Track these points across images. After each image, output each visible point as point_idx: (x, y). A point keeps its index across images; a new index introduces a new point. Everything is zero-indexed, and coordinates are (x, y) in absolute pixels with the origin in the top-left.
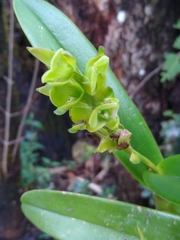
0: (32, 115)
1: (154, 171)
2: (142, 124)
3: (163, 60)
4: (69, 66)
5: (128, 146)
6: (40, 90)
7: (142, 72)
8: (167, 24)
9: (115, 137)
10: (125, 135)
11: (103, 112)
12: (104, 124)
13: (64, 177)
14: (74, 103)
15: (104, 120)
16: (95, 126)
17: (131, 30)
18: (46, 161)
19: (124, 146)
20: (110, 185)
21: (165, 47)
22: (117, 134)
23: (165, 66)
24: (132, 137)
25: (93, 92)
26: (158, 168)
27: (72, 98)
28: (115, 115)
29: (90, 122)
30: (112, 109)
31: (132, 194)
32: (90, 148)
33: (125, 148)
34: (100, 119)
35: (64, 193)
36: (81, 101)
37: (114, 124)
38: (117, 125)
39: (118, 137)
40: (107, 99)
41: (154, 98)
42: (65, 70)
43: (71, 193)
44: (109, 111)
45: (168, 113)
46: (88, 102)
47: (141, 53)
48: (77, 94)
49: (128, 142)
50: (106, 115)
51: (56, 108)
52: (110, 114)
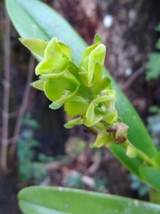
0: (29, 115)
1: (149, 165)
2: (136, 118)
3: (147, 60)
4: (64, 56)
5: (125, 139)
6: (34, 84)
7: (128, 72)
8: (150, 27)
9: (112, 131)
10: (122, 129)
11: (100, 105)
12: (100, 118)
13: (59, 171)
14: (69, 96)
15: (101, 113)
16: (92, 120)
17: (117, 34)
18: (42, 157)
19: (122, 140)
20: (101, 178)
21: (148, 48)
22: (113, 128)
23: (149, 65)
24: (128, 131)
25: (90, 84)
26: (153, 161)
27: (67, 92)
28: (112, 108)
29: (87, 116)
30: (109, 102)
31: (123, 186)
32: (82, 144)
33: (122, 142)
34: (98, 112)
35: (60, 189)
36: (77, 94)
37: (112, 117)
38: (115, 118)
39: (115, 131)
40: (104, 91)
41: (140, 96)
42: (59, 60)
43: (67, 189)
44: (107, 104)
45: (153, 109)
46: (83, 96)
47: (126, 54)
48: (72, 87)
49: (125, 135)
50: (103, 108)
51: (51, 102)
52: (107, 107)
